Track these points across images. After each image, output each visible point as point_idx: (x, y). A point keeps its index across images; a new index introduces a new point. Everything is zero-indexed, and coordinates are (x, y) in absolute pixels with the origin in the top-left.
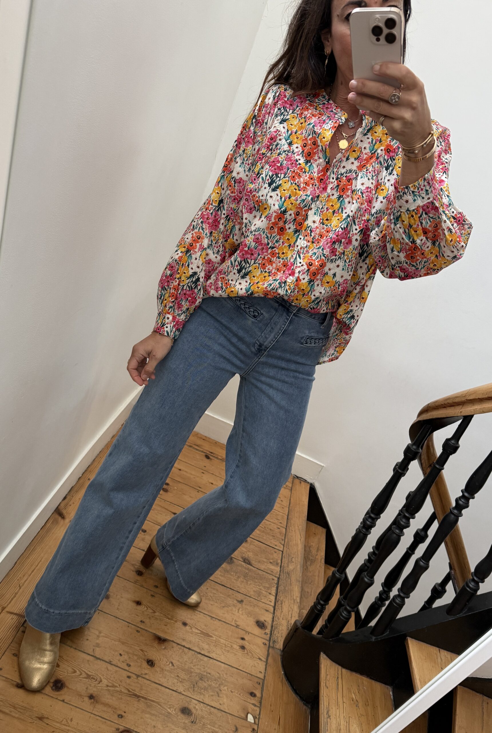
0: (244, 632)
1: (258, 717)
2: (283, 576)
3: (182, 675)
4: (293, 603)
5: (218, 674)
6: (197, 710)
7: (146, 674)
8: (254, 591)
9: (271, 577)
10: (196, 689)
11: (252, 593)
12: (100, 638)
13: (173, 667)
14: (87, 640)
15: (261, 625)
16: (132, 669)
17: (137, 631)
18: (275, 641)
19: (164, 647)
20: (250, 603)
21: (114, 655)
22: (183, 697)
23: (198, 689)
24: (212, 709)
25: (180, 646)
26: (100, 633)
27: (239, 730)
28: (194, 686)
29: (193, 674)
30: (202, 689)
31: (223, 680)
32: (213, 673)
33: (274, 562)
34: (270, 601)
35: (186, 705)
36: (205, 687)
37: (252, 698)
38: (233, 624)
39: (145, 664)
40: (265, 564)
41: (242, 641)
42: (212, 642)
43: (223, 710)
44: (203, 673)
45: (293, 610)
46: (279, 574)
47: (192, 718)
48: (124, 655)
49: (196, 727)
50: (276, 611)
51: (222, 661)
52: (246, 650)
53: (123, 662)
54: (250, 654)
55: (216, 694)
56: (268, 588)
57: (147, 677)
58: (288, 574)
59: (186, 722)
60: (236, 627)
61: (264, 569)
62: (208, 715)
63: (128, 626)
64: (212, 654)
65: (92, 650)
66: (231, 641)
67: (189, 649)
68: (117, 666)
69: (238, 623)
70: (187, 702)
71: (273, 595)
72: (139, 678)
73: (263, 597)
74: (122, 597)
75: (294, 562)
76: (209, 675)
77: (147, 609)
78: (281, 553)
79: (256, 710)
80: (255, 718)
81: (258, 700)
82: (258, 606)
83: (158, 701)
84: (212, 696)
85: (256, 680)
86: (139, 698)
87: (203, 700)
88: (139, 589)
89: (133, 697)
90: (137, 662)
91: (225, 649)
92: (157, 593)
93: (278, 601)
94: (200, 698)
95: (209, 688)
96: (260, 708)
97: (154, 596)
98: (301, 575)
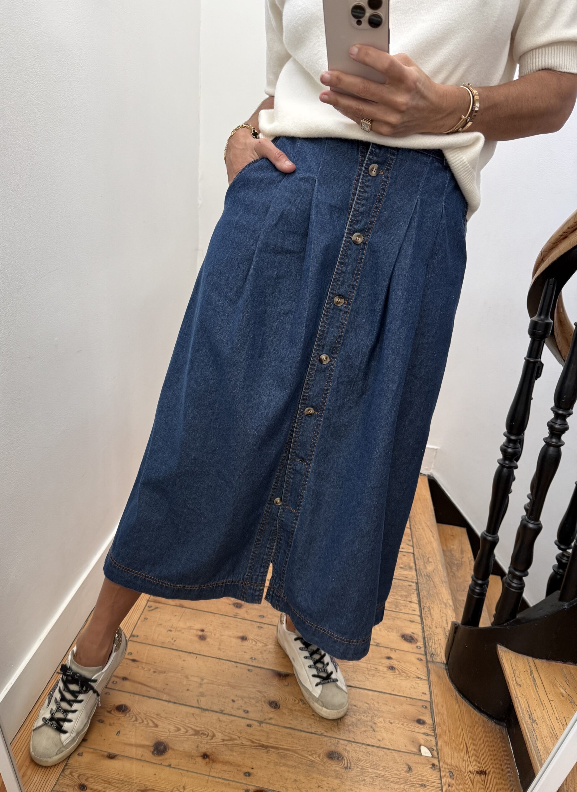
0: (389, 650)
1: (435, 748)
2: (421, 580)
4: (443, 606)
5: (367, 705)
6: (349, 751)
7: (271, 719)
9: (406, 583)
10: (341, 727)
12: (204, 686)
13: (304, 706)
14: (188, 690)
15: (409, 639)
16: (251, 715)
17: (249, 670)
18: (432, 654)
19: (286, 684)
21: (224, 702)
22: (326, 739)
23: (344, 726)
24: (369, 748)
26: (202, 679)
27: (413, 769)
28: (338, 723)
30: (350, 725)
31: (376, 710)
32: (360, 704)
33: (407, 566)
34: (414, 611)
35: (333, 748)
36: (353, 722)
37: (419, 725)
38: (375, 643)
39: (267, 708)
41: (388, 661)
42: (349, 668)
43: (385, 747)
45: (446, 615)
46: (416, 578)
47: (345, 762)
48: (238, 700)
49: (352, 773)
50: (424, 620)
51: (368, 688)
52: (396, 671)
53: (238, 709)
54: (403, 674)
55: (371, 729)
56: (406, 596)
57: (273, 722)
58: (429, 576)
59: (338, 768)
60: (377, 645)
62: (366, 757)
63: (237, 667)
64: (353, 682)
65: (195, 700)
66: (374, 663)
68: (232, 715)
69: (378, 642)
70: (333, 744)
71: (416, 603)
72: (264, 725)
73: (403, 607)
74: (222, 635)
75: (431, 562)
76: (354, 707)
77: (256, 643)
78: (412, 555)
79: (431, 740)
80: (431, 750)
81: (430, 728)
82: (398, 618)
83: (294, 748)
84: (365, 731)
85: (420, 704)
86: (268, 749)
87: (354, 739)
88: (241, 623)
89: (260, 749)
90: (256, 706)
91: (368, 674)
92: (265, 624)
93: (423, 609)
94: (349, 737)
95: (359, 723)
96: (435, 736)
97: (262, 627)
98: (445, 575)
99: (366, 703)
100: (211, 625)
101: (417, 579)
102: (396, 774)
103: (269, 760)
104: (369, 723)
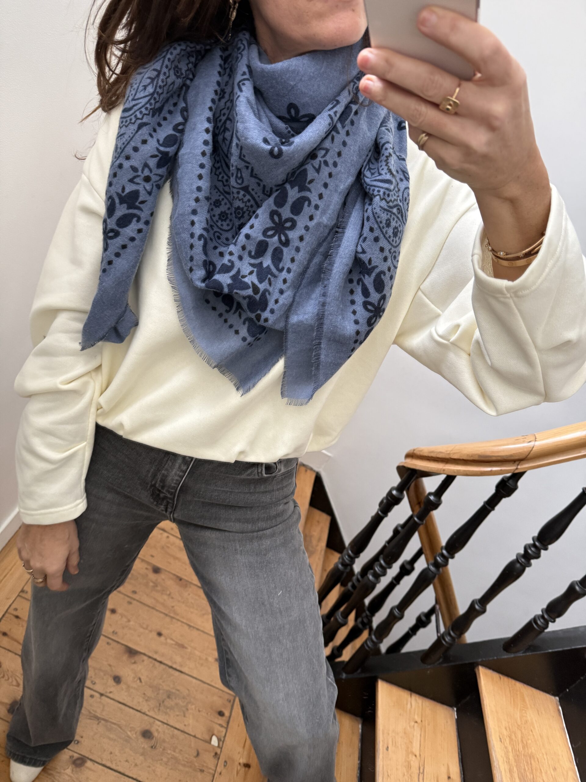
1: (222, 739)
3: (149, 693)
5: (187, 692)
6: (159, 733)
7: (111, 692)
10: (161, 708)
13: (140, 684)
16: (97, 687)
17: (109, 642)
19: (133, 661)
22: (146, 718)
23: (164, 708)
24: (176, 732)
25: (150, 660)
27: (201, 755)
28: (160, 704)
29: (161, 691)
30: (168, 708)
31: (192, 698)
32: (182, 690)
35: (147, 728)
36: (172, 705)
37: (219, 717)
39: (111, 682)
42: (186, 655)
43: (187, 731)
44: (172, 690)
47: (153, 742)
49: (155, 752)
51: (195, 676)
55: (182, 714)
57: (111, 695)
59: (146, 746)
62: (170, 738)
64: (185, 668)
66: (207, 653)
67: (161, 662)
70: (150, 724)
72: (103, 697)
76: (177, 692)
77: (122, 617)
79: (222, 731)
80: (219, 740)
81: (225, 720)
83: (119, 723)
84: (178, 715)
85: (227, 697)
86: (100, 720)
87: (167, 721)
89: (93, 720)
90: (103, 679)
91: (199, 663)
92: (135, 600)
94: (164, 719)
95: (176, 707)
96: (226, 729)
99: (188, 690)
102: (186, 758)
103: (97, 731)
104: (184, 709)
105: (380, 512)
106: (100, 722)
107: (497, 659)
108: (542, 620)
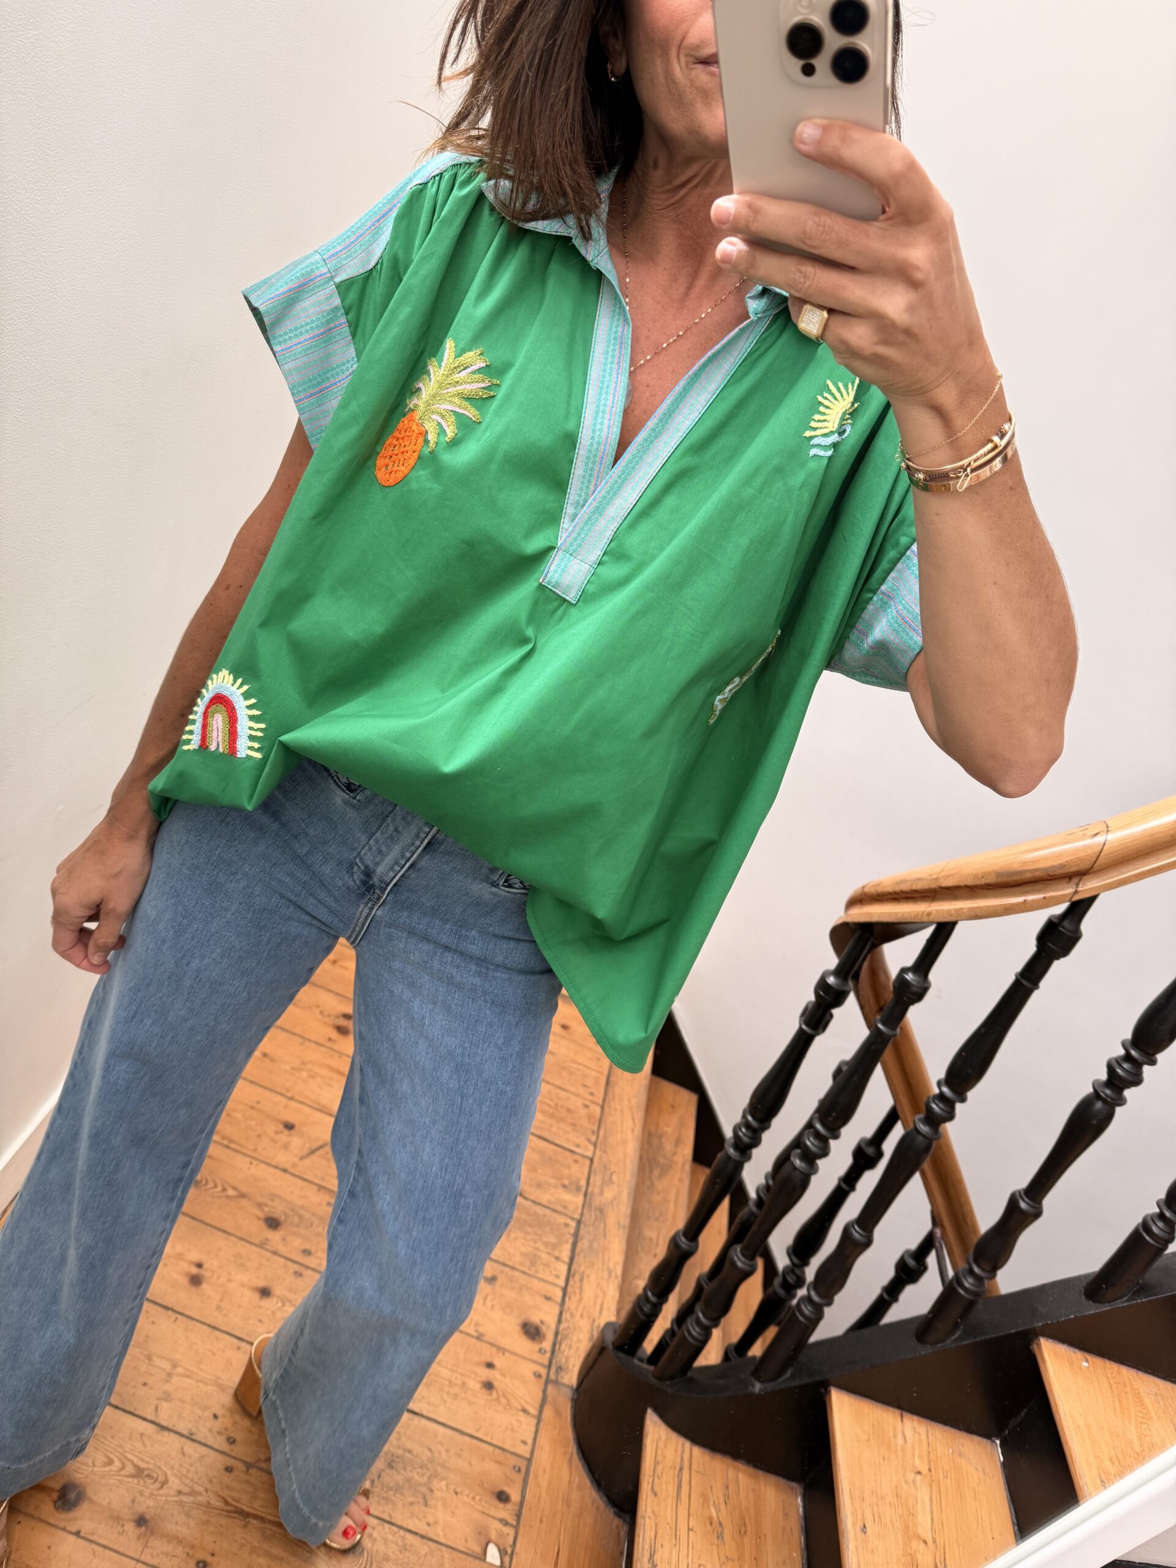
0: (494, 1350)
1: (509, 1551)
2: (588, 1217)
4: (606, 1275)
5: (429, 1453)
6: (375, 1540)
8: (522, 1254)
9: (561, 1220)
10: (375, 1490)
11: (518, 1258)
12: (174, 1380)
14: (145, 1384)
15: (532, 1331)
16: (238, 1450)
18: (560, 1367)
20: (511, 1281)
21: (200, 1418)
23: (382, 1489)
24: (409, 1536)
26: (174, 1366)
28: (374, 1482)
30: (391, 1489)
31: (440, 1465)
32: (417, 1449)
33: (571, 1183)
34: (557, 1277)
36: (397, 1483)
37: (498, 1503)
38: (471, 1331)
40: (553, 1190)
41: (487, 1371)
43: (434, 1536)
44: (395, 1451)
45: (605, 1295)
46: (579, 1211)
47: (363, 1559)
48: (224, 1416)
50: (567, 1298)
51: (442, 1420)
52: (494, 1392)
53: (219, 1433)
54: (504, 1401)
55: (421, 1501)
56: (555, 1246)
58: (601, 1210)
60: (479, 1337)
61: (549, 1202)
62: (397, 1553)
63: (239, 1348)
65: (153, 1408)
66: (464, 1373)
68: (205, 1445)
69: (481, 1330)
71: (563, 1262)
72: (253, 1471)
73: (541, 1268)
74: (230, 1281)
75: (613, 1183)
76: (408, 1455)
77: (284, 1305)
78: (588, 1162)
79: (508, 1534)
80: (502, 1552)
81: (513, 1510)
82: (528, 1289)
84: (411, 1504)
85: (513, 1461)
86: (247, 1520)
87: (390, 1515)
88: (268, 1260)
89: (235, 1518)
90: (250, 1431)
91: (448, 1393)
92: (307, 1267)
93: (574, 1275)
94: (384, 1512)
95: (407, 1486)
96: (516, 1528)
97: (301, 1275)
98: (628, 1212)
99: (430, 1450)
100: (217, 1256)
101: (582, 1214)
103: (244, 1542)
104: (423, 1489)
105: (804, 1027)
106: (249, 1522)
107: (1076, 1317)
108: (1160, 1224)
